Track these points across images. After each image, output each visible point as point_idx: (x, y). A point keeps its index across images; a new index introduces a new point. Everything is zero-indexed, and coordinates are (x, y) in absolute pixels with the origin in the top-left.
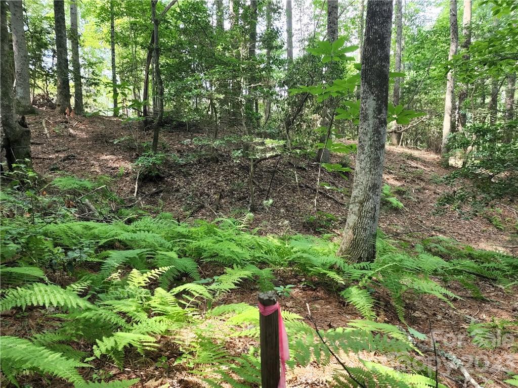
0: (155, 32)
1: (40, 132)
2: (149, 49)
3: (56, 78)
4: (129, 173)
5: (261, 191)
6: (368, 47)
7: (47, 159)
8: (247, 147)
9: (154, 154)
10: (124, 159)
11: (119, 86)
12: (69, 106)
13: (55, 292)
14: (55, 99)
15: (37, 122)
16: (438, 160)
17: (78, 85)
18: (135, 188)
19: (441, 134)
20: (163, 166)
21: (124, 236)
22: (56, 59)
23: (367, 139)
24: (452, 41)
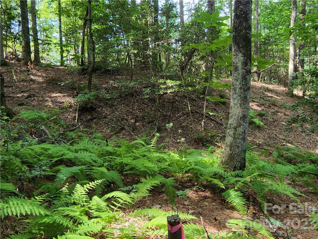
0: (89, 8)
1: (10, 78)
2: (85, 20)
3: (21, 40)
4: (72, 106)
5: (164, 116)
6: (236, 20)
7: (16, 97)
8: (154, 86)
9: (89, 92)
10: (68, 96)
11: (64, 46)
12: (30, 60)
13: (24, 204)
14: (20, 54)
15: (8, 71)
16: (286, 91)
17: (37, 45)
18: (76, 116)
19: (287, 73)
20: (95, 101)
21: (70, 155)
22: (21, 27)
23: (238, 83)
24: (293, 10)
